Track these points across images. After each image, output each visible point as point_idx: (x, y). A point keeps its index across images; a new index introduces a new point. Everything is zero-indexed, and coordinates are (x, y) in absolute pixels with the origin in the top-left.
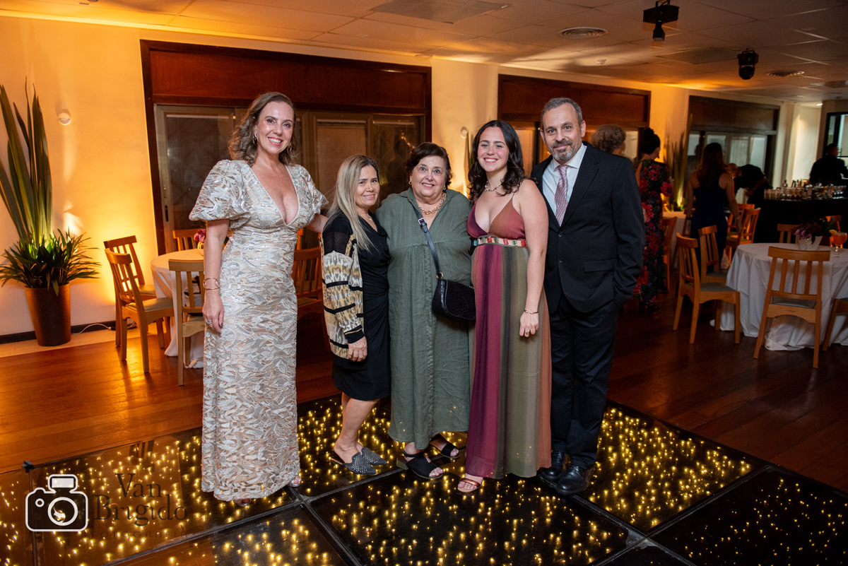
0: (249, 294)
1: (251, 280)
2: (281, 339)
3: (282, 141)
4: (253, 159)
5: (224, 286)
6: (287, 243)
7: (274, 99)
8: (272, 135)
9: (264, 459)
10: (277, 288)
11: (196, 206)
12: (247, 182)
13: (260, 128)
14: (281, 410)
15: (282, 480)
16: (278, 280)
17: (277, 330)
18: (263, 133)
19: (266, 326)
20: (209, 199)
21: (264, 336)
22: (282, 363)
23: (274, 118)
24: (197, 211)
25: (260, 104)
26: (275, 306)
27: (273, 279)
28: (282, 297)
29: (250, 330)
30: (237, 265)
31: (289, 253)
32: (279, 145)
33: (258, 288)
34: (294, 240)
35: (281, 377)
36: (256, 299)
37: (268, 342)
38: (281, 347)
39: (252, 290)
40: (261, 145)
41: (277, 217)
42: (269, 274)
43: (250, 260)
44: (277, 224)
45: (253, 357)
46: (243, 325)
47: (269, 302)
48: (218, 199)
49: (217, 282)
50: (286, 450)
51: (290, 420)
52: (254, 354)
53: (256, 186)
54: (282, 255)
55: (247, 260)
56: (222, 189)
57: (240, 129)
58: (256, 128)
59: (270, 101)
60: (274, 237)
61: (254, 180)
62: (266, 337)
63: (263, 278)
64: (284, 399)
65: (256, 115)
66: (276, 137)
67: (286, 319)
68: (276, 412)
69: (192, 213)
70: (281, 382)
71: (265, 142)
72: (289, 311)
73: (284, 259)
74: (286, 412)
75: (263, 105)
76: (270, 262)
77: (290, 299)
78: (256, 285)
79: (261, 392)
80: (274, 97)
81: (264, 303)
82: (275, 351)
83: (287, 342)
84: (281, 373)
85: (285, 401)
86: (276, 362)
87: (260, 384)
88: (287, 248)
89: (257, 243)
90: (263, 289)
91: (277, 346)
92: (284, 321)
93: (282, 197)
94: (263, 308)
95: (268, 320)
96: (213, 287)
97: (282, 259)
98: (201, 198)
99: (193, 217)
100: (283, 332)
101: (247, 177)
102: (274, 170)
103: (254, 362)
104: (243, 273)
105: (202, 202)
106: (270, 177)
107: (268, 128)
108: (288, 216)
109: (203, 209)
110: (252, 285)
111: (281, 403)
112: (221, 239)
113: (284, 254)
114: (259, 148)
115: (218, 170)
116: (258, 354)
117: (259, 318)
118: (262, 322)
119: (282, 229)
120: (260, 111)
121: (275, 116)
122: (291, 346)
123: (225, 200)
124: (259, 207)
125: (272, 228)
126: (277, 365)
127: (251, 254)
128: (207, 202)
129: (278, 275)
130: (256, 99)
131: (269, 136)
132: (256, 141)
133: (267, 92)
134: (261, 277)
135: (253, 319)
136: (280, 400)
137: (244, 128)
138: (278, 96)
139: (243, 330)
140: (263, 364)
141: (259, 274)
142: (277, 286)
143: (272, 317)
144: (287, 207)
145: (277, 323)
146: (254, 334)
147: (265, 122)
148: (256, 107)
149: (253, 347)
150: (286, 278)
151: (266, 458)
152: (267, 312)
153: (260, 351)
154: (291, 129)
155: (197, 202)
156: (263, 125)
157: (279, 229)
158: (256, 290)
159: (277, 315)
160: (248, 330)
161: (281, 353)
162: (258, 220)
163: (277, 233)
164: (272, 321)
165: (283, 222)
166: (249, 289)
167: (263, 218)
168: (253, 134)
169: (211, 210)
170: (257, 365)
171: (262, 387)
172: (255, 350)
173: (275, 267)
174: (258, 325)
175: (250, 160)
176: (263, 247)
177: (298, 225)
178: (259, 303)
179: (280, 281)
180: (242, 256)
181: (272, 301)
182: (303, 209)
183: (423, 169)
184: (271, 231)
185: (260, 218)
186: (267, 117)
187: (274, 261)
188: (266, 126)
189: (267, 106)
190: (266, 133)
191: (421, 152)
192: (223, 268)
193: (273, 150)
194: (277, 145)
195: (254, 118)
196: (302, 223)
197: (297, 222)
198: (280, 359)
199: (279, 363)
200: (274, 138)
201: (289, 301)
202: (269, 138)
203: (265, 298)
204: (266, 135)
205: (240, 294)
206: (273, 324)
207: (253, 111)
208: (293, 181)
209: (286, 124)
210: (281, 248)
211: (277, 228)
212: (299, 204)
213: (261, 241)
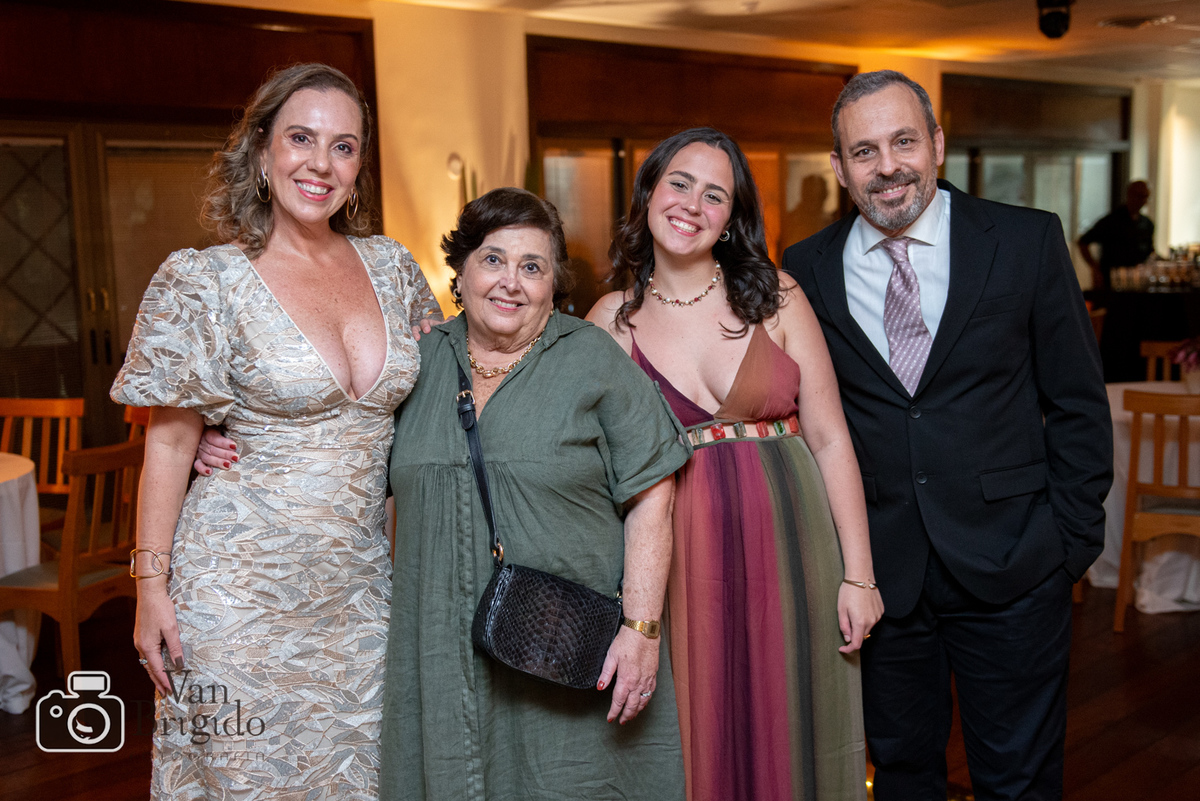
0: (261, 584)
1: (266, 545)
2: (354, 699)
3: (330, 189)
5: (197, 564)
6: (360, 447)
7: (310, 81)
8: (303, 174)
10: (337, 566)
13: (273, 156)
16: (337, 543)
17: (340, 675)
18: (280, 171)
19: (309, 665)
20: (141, 354)
21: (304, 693)
23: (310, 132)
25: (273, 95)
26: (331, 614)
27: (324, 541)
29: (263, 677)
30: (232, 507)
31: (367, 471)
32: (322, 200)
33: (285, 566)
36: (281, 594)
37: (316, 708)
38: (354, 721)
39: (269, 573)
41: (325, 384)
42: (312, 531)
43: (262, 496)
44: (327, 401)
45: (270, 748)
46: (244, 666)
47: (319, 601)
48: (163, 350)
52: (273, 741)
53: (267, 310)
54: (347, 480)
55: (254, 494)
56: (171, 327)
57: (227, 162)
58: (264, 157)
59: (299, 86)
60: (324, 434)
61: (261, 295)
63: (297, 540)
65: (266, 123)
66: (315, 179)
67: (365, 646)
71: (287, 195)
72: (374, 625)
73: (351, 488)
75: (281, 97)
76: (316, 499)
78: (276, 559)
80: (309, 77)
81: (302, 605)
82: (335, 732)
83: (367, 707)
86: (338, 759)
88: (362, 460)
90: (297, 569)
91: (339, 717)
93: (336, 330)
94: (302, 619)
97: (346, 489)
101: (242, 289)
103: (275, 763)
104: (247, 528)
106: (308, 280)
107: (295, 156)
108: (358, 378)
109: (128, 376)
110: (267, 560)
113: (353, 476)
114: (276, 208)
116: (284, 740)
117: (288, 645)
118: (296, 656)
119: (343, 412)
120: (273, 113)
121: (312, 126)
125: (316, 412)
126: (343, 767)
127: (261, 480)
129: (334, 530)
130: (265, 82)
131: (298, 175)
132: (265, 191)
133: (290, 64)
134: (291, 539)
135: (272, 651)
137: (235, 156)
138: (320, 74)
139: (244, 678)
140: (303, 767)
141: (285, 531)
142: (337, 560)
143: (327, 641)
144: (355, 354)
146: (274, 687)
147: (286, 142)
148: (264, 103)
149: (271, 723)
150: (359, 536)
152: (314, 630)
153: (293, 730)
154: (355, 158)
156: (282, 150)
157: (335, 412)
158: (279, 573)
159: (344, 634)
160: (257, 677)
161: (354, 736)
163: (331, 423)
164: (326, 652)
166: (261, 571)
168: (257, 173)
169: (144, 379)
170: (283, 767)
174: (285, 664)
177: (390, 396)
178: (290, 607)
179: (343, 545)
180: (243, 482)
181: (325, 600)
182: (400, 354)
183: (493, 259)
184: (316, 418)
185: (278, 393)
186: (292, 127)
187: (325, 497)
188: (288, 151)
189: (291, 99)
190: (290, 169)
191: (491, 214)
192: (198, 515)
193: (309, 211)
194: (318, 200)
195: (261, 130)
196: (400, 391)
197: (384, 390)
198: (350, 752)
199: (347, 762)
200: (310, 182)
201: (373, 598)
202: (296, 181)
203: (307, 592)
204: (291, 174)
205: (239, 582)
206: (330, 660)
207: (256, 114)
208: (374, 282)
209: (342, 144)
210: (342, 463)
211: (330, 410)
212: (389, 340)
213: (288, 446)
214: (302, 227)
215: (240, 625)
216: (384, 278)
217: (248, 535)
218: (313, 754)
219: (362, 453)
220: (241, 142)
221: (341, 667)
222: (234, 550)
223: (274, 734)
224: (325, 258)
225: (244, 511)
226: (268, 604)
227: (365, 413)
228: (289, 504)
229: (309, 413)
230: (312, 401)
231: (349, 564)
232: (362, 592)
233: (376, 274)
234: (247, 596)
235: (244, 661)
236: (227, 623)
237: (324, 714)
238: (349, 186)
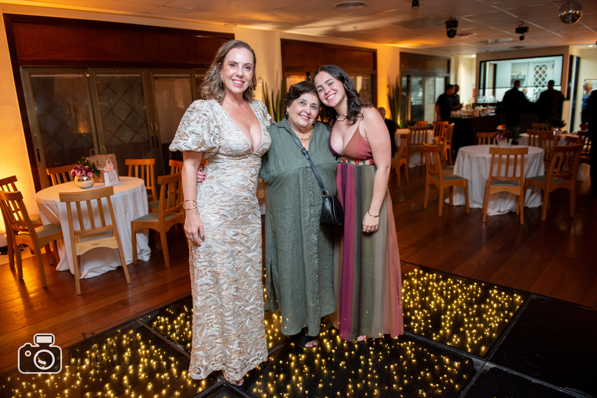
0: (223, 212)
1: (224, 199)
2: (249, 248)
3: (243, 82)
4: (221, 98)
5: (201, 207)
6: (253, 167)
7: (235, 46)
8: (234, 77)
9: (239, 349)
10: (245, 206)
11: (175, 138)
12: (219, 118)
13: (225, 72)
14: (251, 307)
15: (252, 364)
16: (246, 198)
17: (246, 241)
18: (227, 77)
19: (237, 238)
20: (185, 133)
21: (237, 247)
22: (251, 268)
23: (236, 63)
24: (176, 143)
25: (223, 51)
26: (245, 222)
27: (242, 198)
28: (250, 213)
29: (225, 243)
30: (212, 188)
31: (254, 175)
32: (241, 86)
33: (230, 206)
34: (258, 165)
35: (250, 280)
36: (229, 215)
37: (240, 252)
38: (250, 255)
39: (225, 208)
40: (227, 87)
41: (246, 146)
42: (239, 194)
43: (223, 183)
44: (245, 152)
45: (229, 265)
46: (219, 239)
47: (240, 217)
48: (192, 132)
49: (194, 203)
50: (256, 339)
51: (258, 314)
52: (230, 263)
53: (227, 120)
54: (249, 178)
55: (219, 183)
56: (196, 124)
57: (210, 74)
58: (222, 72)
59: (232, 48)
60: (243, 162)
61: (225, 116)
62: (238, 248)
63: (234, 197)
64: (253, 298)
65: (221, 60)
66: (238, 79)
67: (253, 232)
68: (248, 309)
69: (171, 145)
70: (250, 285)
71: (230, 85)
72: (254, 225)
73: (251, 180)
74: (255, 308)
75: (226, 51)
76: (240, 184)
77: (255, 215)
78: (228, 204)
79: (236, 294)
80: (235, 44)
81: (235, 219)
82: (245, 259)
83: (254, 250)
84: (251, 276)
85: (254, 299)
86: (246, 268)
87: (235, 288)
88: (253, 171)
89: (229, 168)
90: (234, 207)
91: (247, 254)
92: (251, 233)
93: (248, 128)
94: (235, 223)
95: (239, 233)
96: (192, 207)
97: (249, 181)
98: (179, 132)
99: (173, 148)
100: (250, 242)
101: (219, 113)
102: (240, 107)
103: (230, 269)
104: (217, 194)
105: (180, 136)
106: (238, 112)
107: (231, 71)
108: (254, 144)
109: (180, 141)
110: (224, 204)
111: (251, 301)
112: (196, 166)
113: (251, 177)
114: (226, 89)
115: (194, 108)
116: (232, 263)
117: (231, 233)
118: (234, 235)
119: (249, 156)
120: (224, 57)
121: (236, 61)
122: (257, 254)
123: (198, 134)
124: (230, 138)
125: (241, 156)
126: (247, 270)
127: (222, 178)
128: (183, 135)
129: (246, 194)
130: (221, 46)
131: (233, 78)
132: (222, 84)
134: (232, 197)
135: (227, 233)
136: (250, 299)
137: (212, 72)
138: (238, 43)
139: (219, 243)
140: (237, 271)
141: (230, 195)
142: (246, 204)
143: (242, 230)
144: (253, 137)
145: (246, 236)
146: (229, 246)
147: (228, 67)
148: (221, 54)
149: (228, 258)
150: (252, 196)
151: (241, 348)
152: (238, 227)
153: (234, 260)
154: (251, 71)
155: (176, 135)
156: (227, 69)
157: (247, 156)
158: (228, 208)
159: (246, 228)
160: (223, 242)
161: (250, 260)
162: (230, 150)
163: (245, 160)
164: (242, 234)
165: (250, 150)
166: (222, 208)
167: (234, 148)
168: (219, 78)
169: (185, 142)
170: (232, 272)
171: (237, 289)
172: (231, 259)
173: (244, 188)
174: (231, 238)
175: (219, 99)
176: (233, 171)
177: (263, 151)
178: (231, 219)
179: (248, 199)
180: (215, 179)
181: (242, 217)
182: (266, 137)
183: (302, 103)
184: (241, 157)
185: (232, 148)
186: (230, 62)
187: (243, 183)
188: (229, 70)
189: (229, 52)
190: (230, 76)
191: (303, 89)
192: (200, 191)
193: (237, 90)
194: (240, 86)
195: (220, 63)
196: (266, 149)
197: (261, 149)
198: (249, 265)
199: (248, 268)
200: (236, 80)
201: (255, 216)
202: (232, 80)
203: (236, 214)
204: (230, 78)
205: (215, 212)
206: (243, 236)
207: (218, 58)
208: (256, 114)
209: (246, 66)
210: (248, 172)
211: (245, 155)
212: (263, 132)
213: (231, 166)
214: (234, 96)
215: (217, 226)
216: (258, 113)
217: (218, 196)
218: (239, 266)
219: (254, 169)
220: (214, 68)
221: (246, 239)
222: (213, 202)
223: (230, 261)
224: (242, 106)
225: (216, 188)
226: (226, 219)
227: (255, 156)
228: (232, 186)
229: (239, 156)
230: (242, 152)
231: (249, 205)
232: (252, 215)
233: (256, 111)
234: (218, 216)
235: (219, 238)
236: (213, 225)
237: (242, 254)
238: (250, 81)
